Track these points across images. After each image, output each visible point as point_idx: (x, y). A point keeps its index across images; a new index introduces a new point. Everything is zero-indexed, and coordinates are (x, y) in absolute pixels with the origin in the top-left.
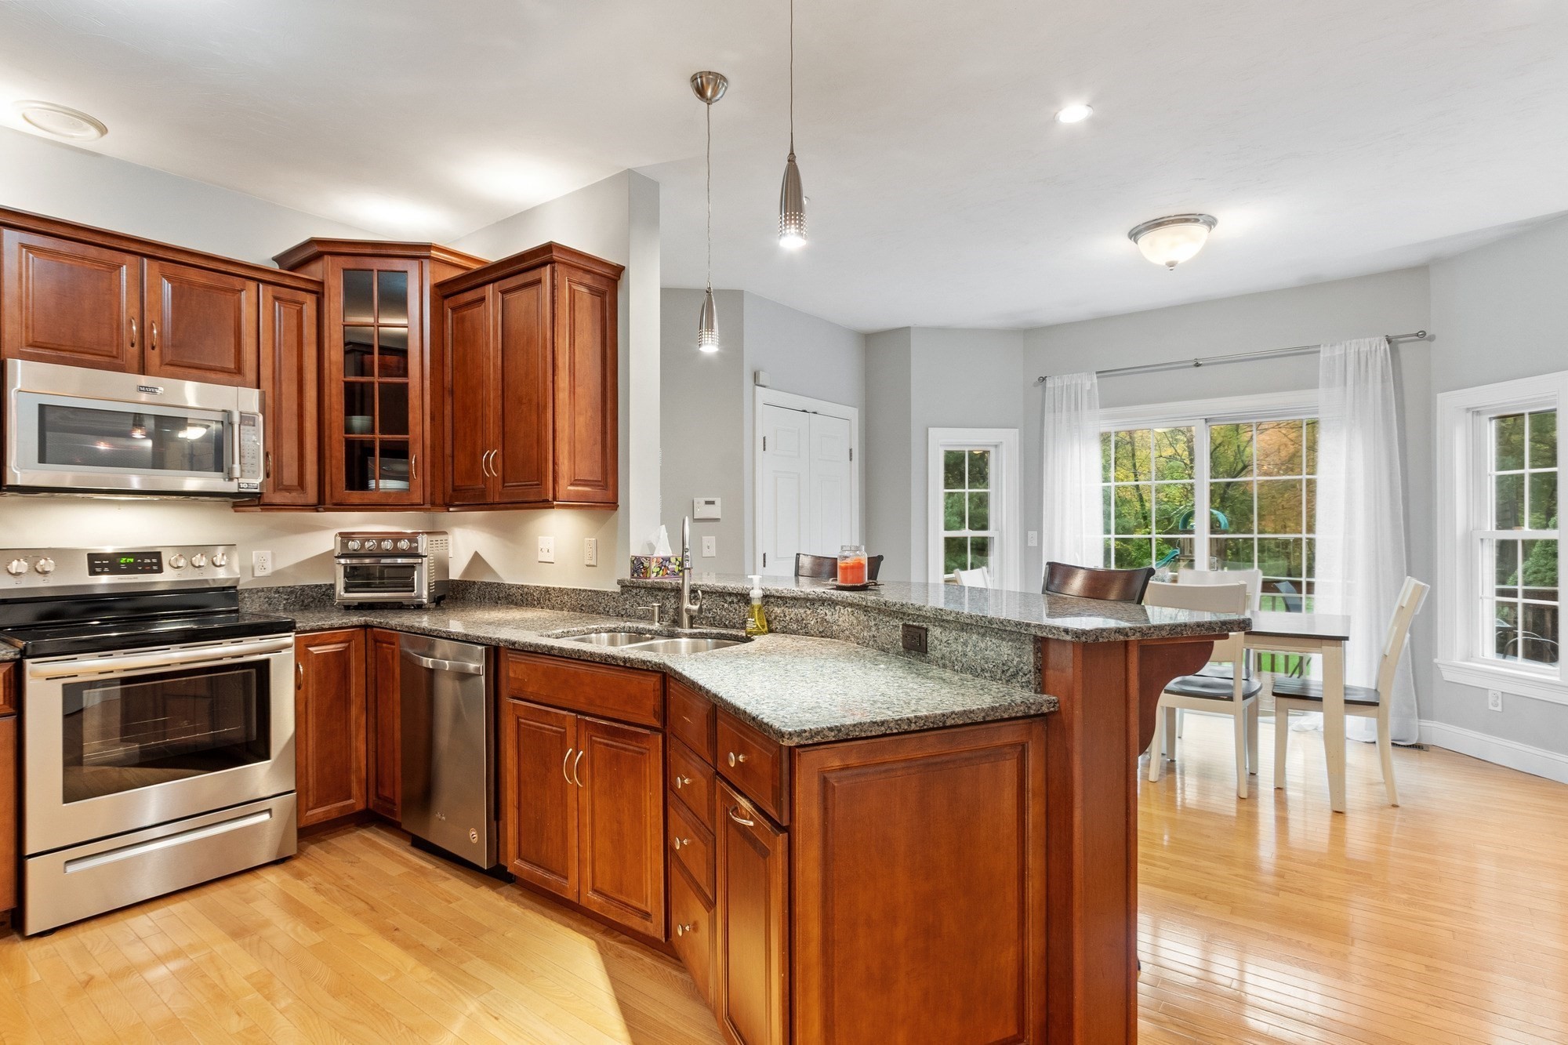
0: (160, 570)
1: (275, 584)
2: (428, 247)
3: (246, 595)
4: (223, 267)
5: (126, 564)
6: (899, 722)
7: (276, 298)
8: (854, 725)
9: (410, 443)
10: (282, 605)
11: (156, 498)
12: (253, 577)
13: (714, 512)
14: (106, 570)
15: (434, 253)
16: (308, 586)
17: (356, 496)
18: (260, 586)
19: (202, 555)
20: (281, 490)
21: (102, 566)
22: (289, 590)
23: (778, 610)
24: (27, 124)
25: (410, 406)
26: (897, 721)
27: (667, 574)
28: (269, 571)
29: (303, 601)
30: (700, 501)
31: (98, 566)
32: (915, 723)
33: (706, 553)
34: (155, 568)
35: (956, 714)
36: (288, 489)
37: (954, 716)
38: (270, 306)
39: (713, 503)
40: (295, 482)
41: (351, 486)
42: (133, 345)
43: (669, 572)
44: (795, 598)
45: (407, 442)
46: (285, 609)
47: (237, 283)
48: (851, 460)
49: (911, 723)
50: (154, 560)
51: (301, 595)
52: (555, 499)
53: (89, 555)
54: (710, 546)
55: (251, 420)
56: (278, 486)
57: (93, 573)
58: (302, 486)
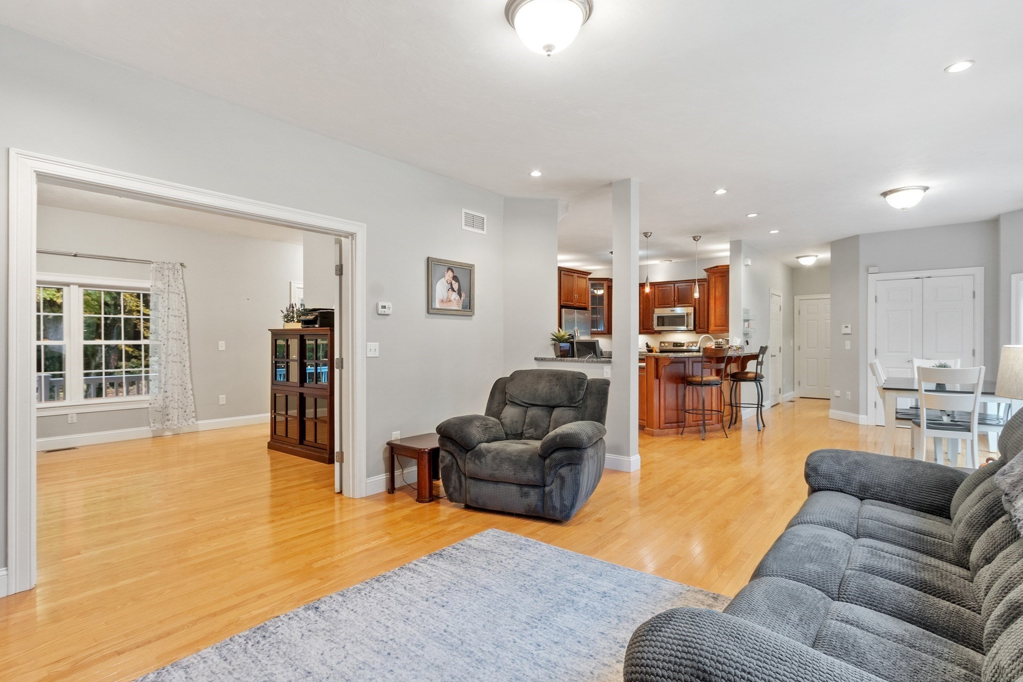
7: (699, 285)
13: (848, 331)
31: (674, 345)
33: (847, 348)
36: (701, 328)
39: (847, 327)
42: (673, 302)
47: (691, 283)
48: (974, 297)
50: (683, 345)
53: (672, 342)
54: (848, 345)
55: (690, 314)
56: (699, 328)
57: (673, 347)
58: (704, 328)
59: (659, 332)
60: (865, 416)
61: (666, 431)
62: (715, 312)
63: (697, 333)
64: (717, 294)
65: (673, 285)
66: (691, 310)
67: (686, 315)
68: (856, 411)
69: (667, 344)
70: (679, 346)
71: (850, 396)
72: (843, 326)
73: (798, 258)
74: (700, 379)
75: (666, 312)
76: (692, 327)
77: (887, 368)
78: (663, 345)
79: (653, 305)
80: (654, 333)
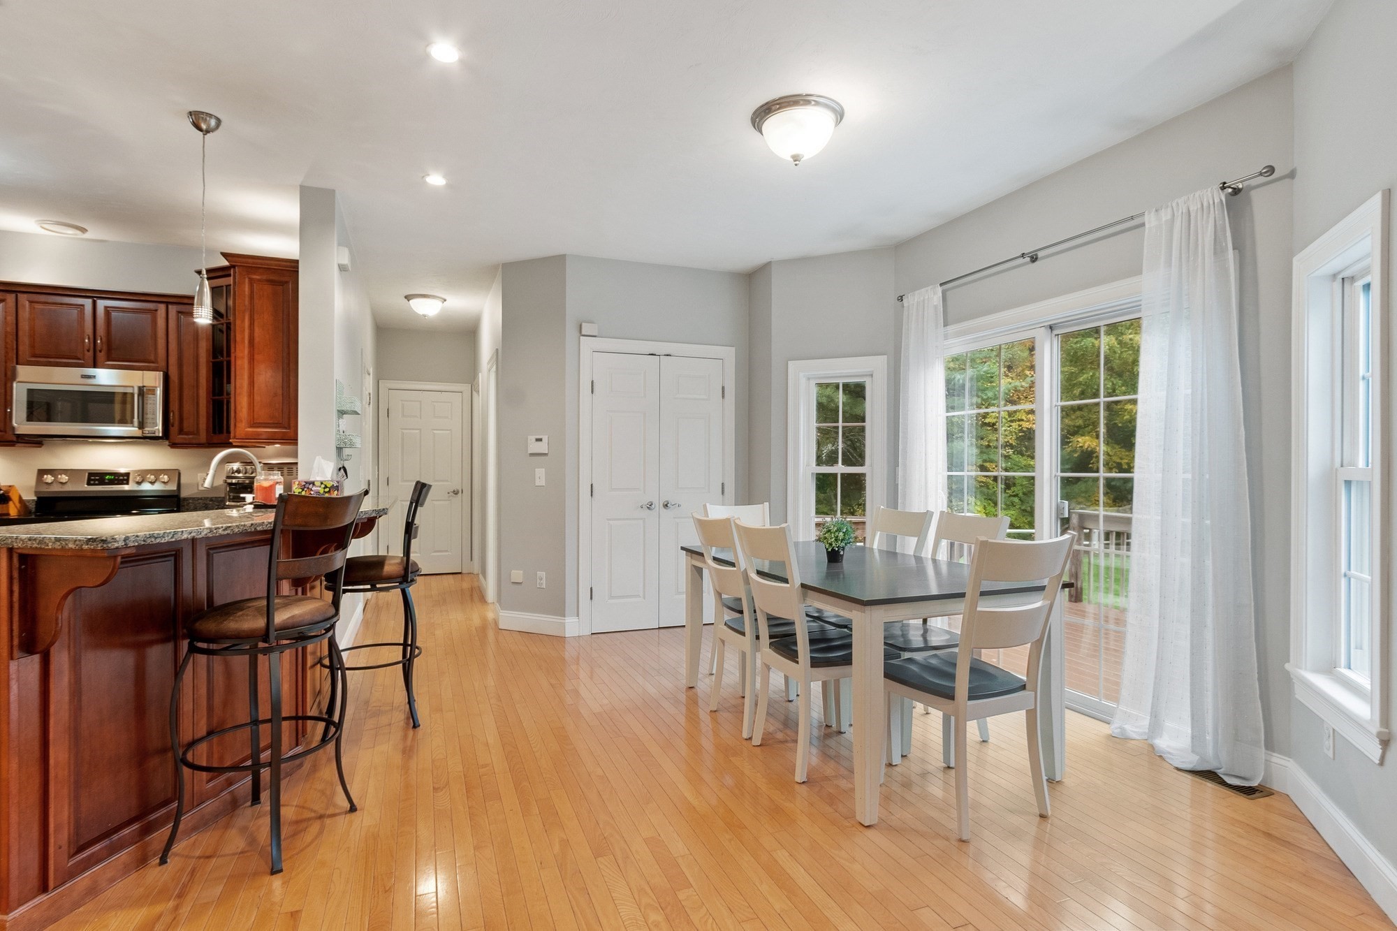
0: (128, 484)
1: (210, 496)
3: (191, 501)
5: (108, 479)
7: (180, 312)
12: (198, 490)
13: (542, 447)
14: (97, 482)
17: (216, 438)
18: (200, 496)
19: (151, 475)
20: (183, 434)
21: (95, 480)
22: (219, 499)
24: (43, 230)
30: (532, 439)
31: (92, 480)
33: (538, 483)
34: (125, 482)
36: (188, 433)
38: (175, 318)
39: (540, 440)
40: (194, 430)
42: (88, 351)
47: (156, 305)
48: (723, 397)
50: (125, 478)
52: (234, 437)
53: (87, 473)
54: (541, 477)
55: (152, 391)
56: (181, 431)
57: (89, 484)
58: (197, 433)
59: (36, 441)
60: (575, 619)
61: (83, 880)
62: (252, 383)
63: (174, 445)
64: (257, 331)
65: (90, 301)
66: (153, 379)
67: (136, 391)
68: (559, 609)
69: (64, 478)
70: (111, 482)
71: (544, 582)
72: (532, 438)
73: (408, 298)
74: (260, 623)
75: (64, 378)
76: (158, 429)
77: (608, 520)
78: (49, 478)
79: (12, 355)
80: (14, 442)
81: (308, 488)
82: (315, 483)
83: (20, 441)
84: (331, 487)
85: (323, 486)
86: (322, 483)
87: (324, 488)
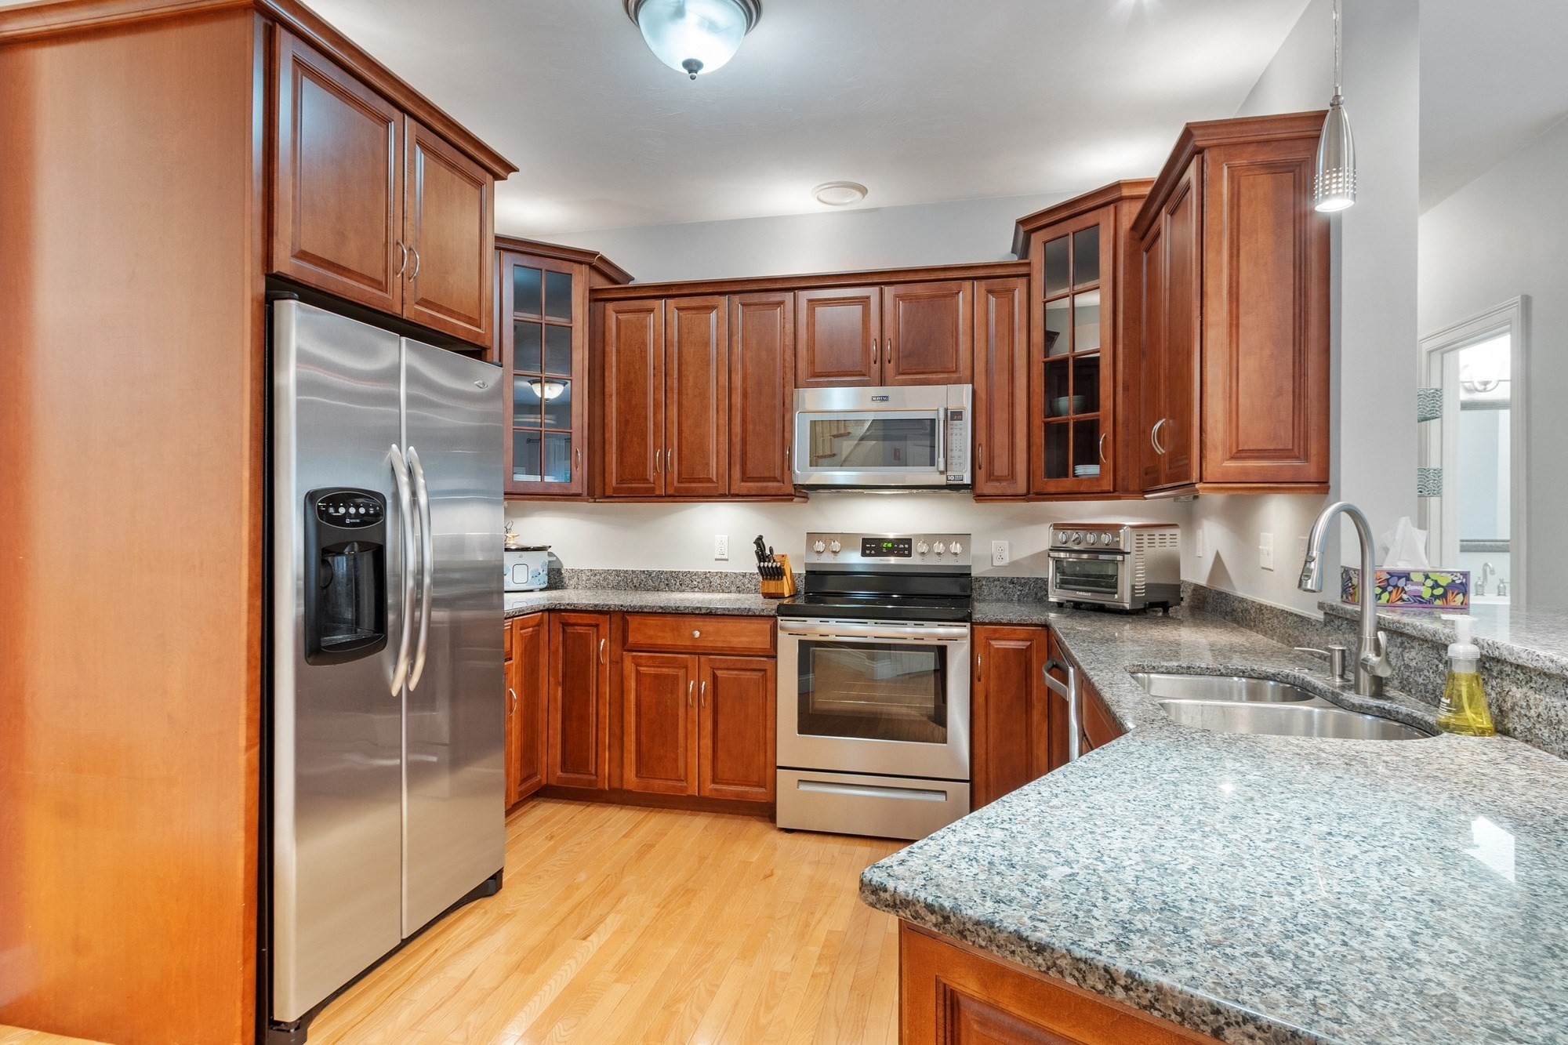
0: (910, 555)
1: (1011, 575)
2: (1118, 186)
3: (984, 583)
4: (942, 275)
5: (887, 548)
6: (1082, 966)
7: (989, 291)
8: (978, 923)
9: (1101, 420)
10: (1016, 596)
11: (907, 491)
12: (992, 566)
14: (873, 552)
15: (1126, 192)
16: (1041, 579)
17: (1053, 486)
18: (996, 576)
19: (939, 543)
20: (993, 480)
21: (870, 549)
23: (1517, 693)
24: (820, 203)
25: (1101, 378)
26: (1079, 960)
27: (1401, 599)
28: (1006, 561)
29: (1036, 594)
31: (868, 549)
32: (1127, 988)
34: (906, 552)
35: (1259, 1028)
36: (999, 479)
37: (1250, 1028)
38: (983, 300)
40: (1005, 473)
41: (1050, 474)
42: (875, 362)
43: (1405, 596)
44: (1545, 674)
45: (1098, 420)
46: (1019, 600)
47: (953, 285)
49: (1115, 982)
50: (907, 546)
51: (1034, 587)
52: (1201, 480)
53: (863, 539)
55: (959, 415)
56: (990, 475)
57: (864, 554)
58: (1012, 476)
59: (806, 495)
63: (980, 498)
65: (876, 289)
66: (959, 397)
67: (940, 416)
69: (835, 545)
70: (890, 553)
76: (964, 474)
78: (820, 546)
79: (790, 376)
80: (792, 495)
81: (1395, 586)
82: (1413, 576)
83: (797, 494)
84: (1449, 585)
85: (1429, 583)
86: (1427, 577)
87: (1433, 588)
